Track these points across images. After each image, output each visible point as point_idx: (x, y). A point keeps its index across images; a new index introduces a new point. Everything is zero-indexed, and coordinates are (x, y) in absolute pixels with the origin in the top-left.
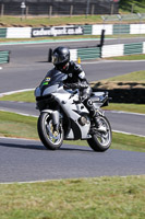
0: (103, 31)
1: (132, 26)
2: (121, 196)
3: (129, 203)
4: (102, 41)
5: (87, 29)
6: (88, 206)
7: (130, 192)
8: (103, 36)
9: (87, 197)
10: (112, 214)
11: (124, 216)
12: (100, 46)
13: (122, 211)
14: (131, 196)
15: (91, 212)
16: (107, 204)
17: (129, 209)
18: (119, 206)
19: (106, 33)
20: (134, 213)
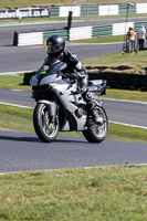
0: (71, 13)
1: (101, 7)
2: (83, 189)
3: (90, 197)
4: (69, 23)
5: (54, 11)
6: (48, 201)
7: (93, 185)
8: (70, 18)
9: (47, 191)
10: (73, 209)
11: (86, 211)
12: (68, 28)
13: (83, 206)
14: (95, 189)
15: (51, 207)
17: (91, 203)
18: (80, 201)
19: (73, 15)
20: (97, 207)
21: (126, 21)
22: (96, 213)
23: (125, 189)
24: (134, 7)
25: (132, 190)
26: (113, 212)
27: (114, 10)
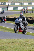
0: (8, 4)
1: (15, 3)
2: (10, 44)
3: (12, 45)
5: (4, 4)
9: (2, 44)
10: (8, 48)
12: (7, 8)
13: (10, 47)
14: (13, 44)
15: (3, 47)
16: (7, 45)
18: (10, 46)
20: (13, 48)
21: (21, 7)
22: (13, 49)
23: (20, 44)
24: (23, 3)
25: (21, 44)
26: (17, 49)
27: (18, 4)
